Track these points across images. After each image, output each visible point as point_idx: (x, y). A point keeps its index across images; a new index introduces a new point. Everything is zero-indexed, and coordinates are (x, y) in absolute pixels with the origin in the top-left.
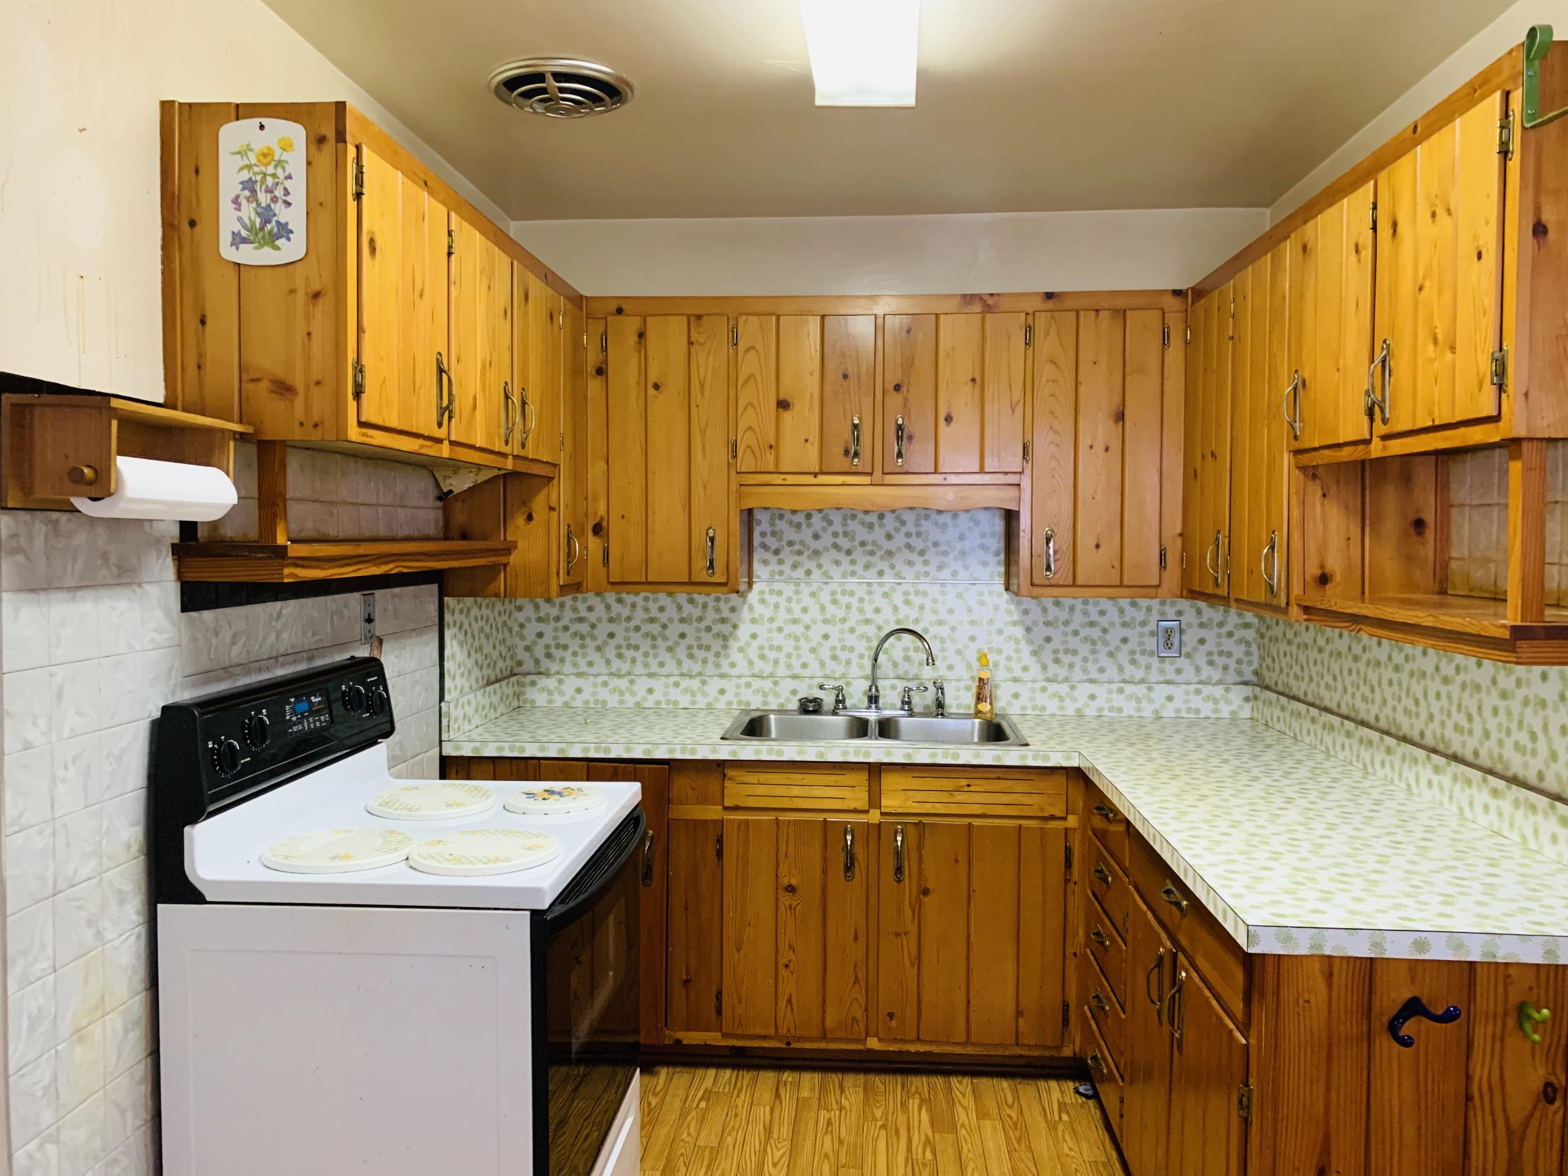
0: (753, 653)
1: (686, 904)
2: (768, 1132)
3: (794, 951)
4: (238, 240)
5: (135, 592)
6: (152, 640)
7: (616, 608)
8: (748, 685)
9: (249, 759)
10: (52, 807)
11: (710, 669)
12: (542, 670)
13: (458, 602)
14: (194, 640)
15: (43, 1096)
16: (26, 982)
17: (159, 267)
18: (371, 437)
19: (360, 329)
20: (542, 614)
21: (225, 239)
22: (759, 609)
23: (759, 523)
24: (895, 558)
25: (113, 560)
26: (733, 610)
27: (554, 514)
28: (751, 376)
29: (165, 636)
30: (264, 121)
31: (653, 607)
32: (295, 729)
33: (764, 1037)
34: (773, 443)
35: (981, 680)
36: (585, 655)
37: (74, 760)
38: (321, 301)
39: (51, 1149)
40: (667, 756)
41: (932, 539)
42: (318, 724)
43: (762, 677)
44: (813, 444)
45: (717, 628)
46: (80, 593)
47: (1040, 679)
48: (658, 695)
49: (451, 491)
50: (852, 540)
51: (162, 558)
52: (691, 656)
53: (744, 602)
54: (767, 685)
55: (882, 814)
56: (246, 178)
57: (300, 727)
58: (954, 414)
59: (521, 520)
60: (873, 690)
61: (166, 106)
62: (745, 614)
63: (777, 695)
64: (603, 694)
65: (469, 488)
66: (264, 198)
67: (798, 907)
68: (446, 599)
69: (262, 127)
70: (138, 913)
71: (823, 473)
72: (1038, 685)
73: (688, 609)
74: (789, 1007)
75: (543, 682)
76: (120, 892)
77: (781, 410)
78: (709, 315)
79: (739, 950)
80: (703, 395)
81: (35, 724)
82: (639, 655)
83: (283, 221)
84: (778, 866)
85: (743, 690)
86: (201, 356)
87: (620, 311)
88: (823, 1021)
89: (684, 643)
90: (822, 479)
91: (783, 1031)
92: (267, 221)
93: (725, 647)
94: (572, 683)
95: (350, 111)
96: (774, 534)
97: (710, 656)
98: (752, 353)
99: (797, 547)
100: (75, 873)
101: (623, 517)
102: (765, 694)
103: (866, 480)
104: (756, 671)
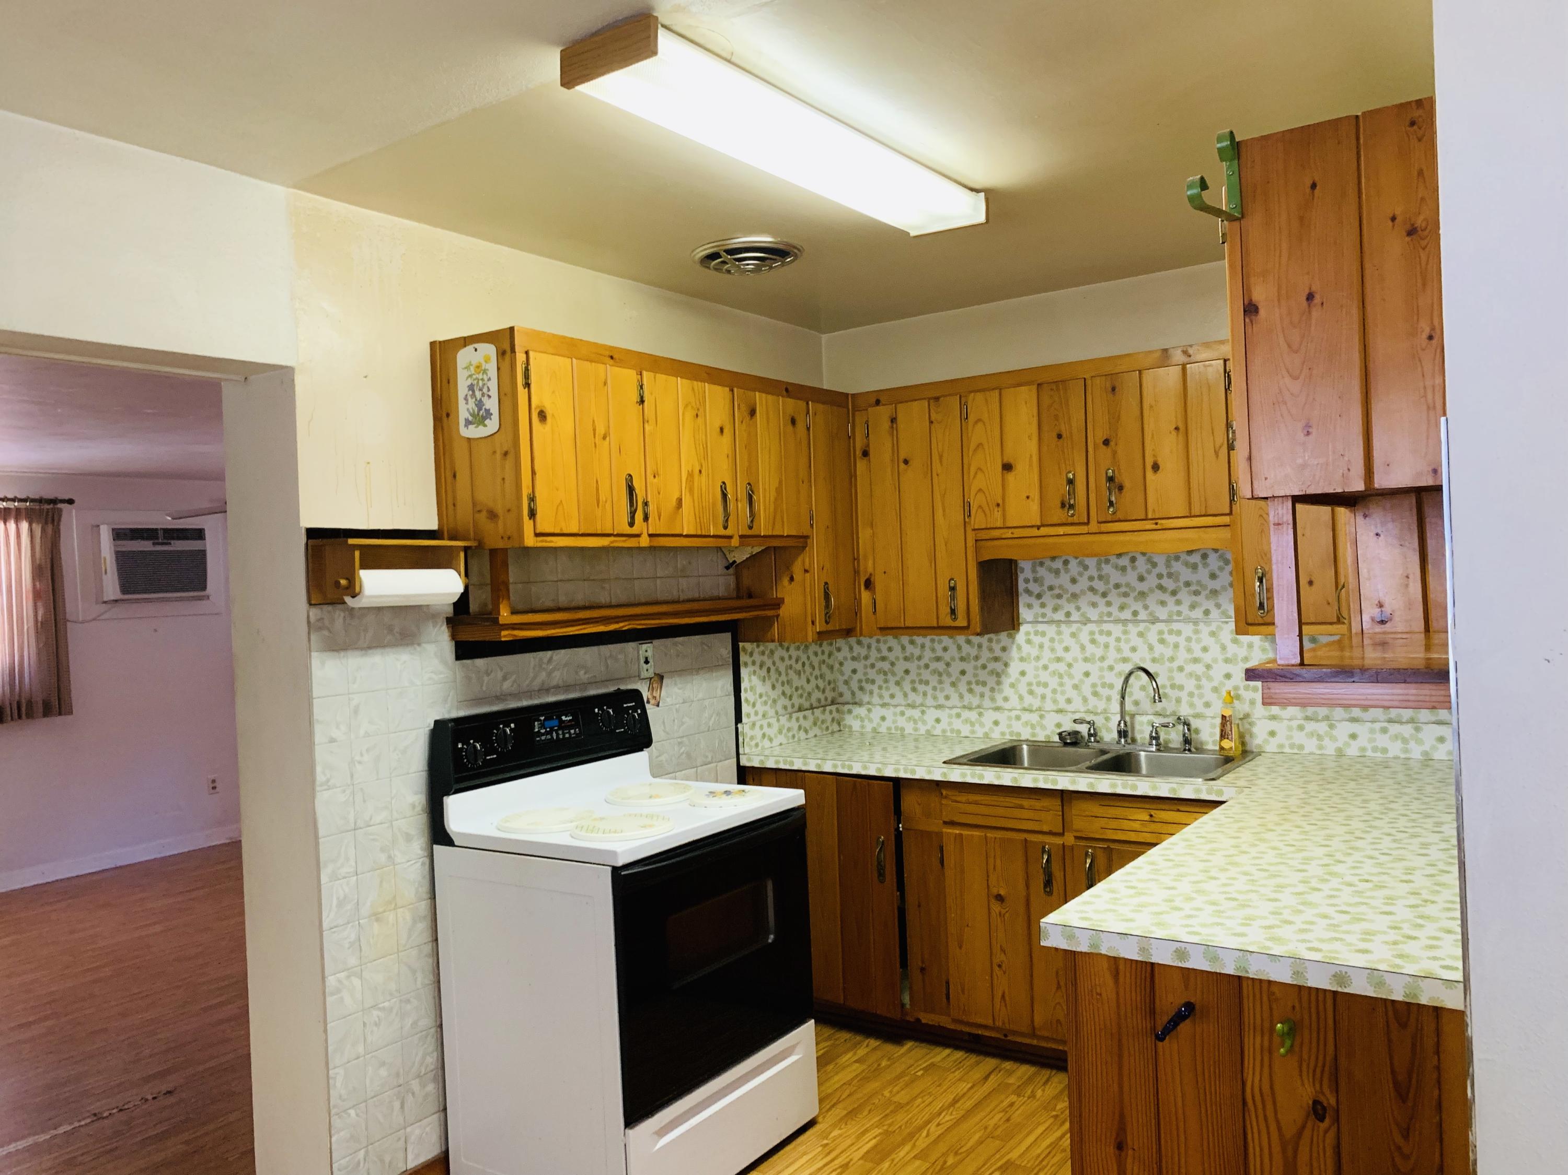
0: (1023, 688)
1: (919, 903)
2: (955, 1101)
3: (1005, 953)
4: (468, 423)
5: (415, 649)
6: (430, 679)
7: (910, 649)
8: (1018, 718)
9: (495, 756)
10: (352, 776)
11: (987, 703)
12: (857, 700)
13: (758, 646)
14: (468, 678)
15: (349, 948)
16: (334, 877)
17: (432, 445)
18: (552, 542)
19: (533, 473)
20: (855, 654)
21: (462, 422)
22: (1026, 648)
23: (1023, 570)
24: (1148, 599)
25: (397, 629)
26: (1004, 649)
27: (807, 575)
28: (980, 445)
29: (442, 676)
30: (476, 345)
31: (938, 647)
32: (543, 738)
33: (985, 1027)
34: (1000, 502)
35: (1223, 717)
36: (888, 689)
37: (368, 750)
38: (508, 456)
39: (356, 982)
40: (893, 775)
41: (1183, 579)
42: (567, 736)
43: (1031, 711)
44: (1033, 501)
45: (991, 666)
46: (370, 651)
47: (1299, 717)
48: (944, 725)
49: (734, 562)
50: (1107, 582)
51: (438, 626)
52: (970, 691)
53: (1013, 643)
54: (1034, 718)
55: (1076, 838)
56: (469, 384)
57: (549, 737)
58: (1160, 463)
59: (786, 581)
60: (1122, 725)
61: (432, 344)
62: (1014, 653)
63: (1043, 727)
64: (901, 721)
65: (747, 559)
66: (478, 394)
67: (1007, 915)
68: (741, 644)
69: (476, 350)
70: (422, 849)
71: (1043, 526)
72: (1295, 723)
73: (966, 648)
74: (1003, 1004)
75: (858, 710)
76: (407, 834)
77: (1005, 472)
78: (945, 396)
79: (960, 947)
80: (942, 465)
81: (338, 727)
82: (929, 689)
83: (487, 408)
84: (988, 876)
85: (1014, 722)
86: (454, 498)
87: (878, 402)
88: (1032, 1021)
89: (965, 679)
90: (1044, 531)
91: (999, 1024)
92: (480, 409)
93: (999, 683)
94: (878, 712)
95: (518, 331)
96: (1036, 580)
97: (986, 690)
98: (980, 425)
99: (1057, 591)
100: (371, 819)
101: (885, 573)
102: (1033, 727)
103: (1084, 529)
104: (1026, 705)
